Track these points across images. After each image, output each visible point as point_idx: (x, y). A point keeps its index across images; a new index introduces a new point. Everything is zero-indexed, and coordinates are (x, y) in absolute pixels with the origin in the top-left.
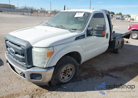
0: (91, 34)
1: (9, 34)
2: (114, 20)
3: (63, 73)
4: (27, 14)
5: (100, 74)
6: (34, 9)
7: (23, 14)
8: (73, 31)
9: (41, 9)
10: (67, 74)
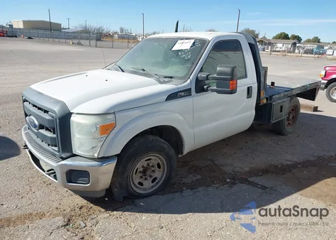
0: (205, 87)
1: (32, 87)
2: (298, 56)
3: (140, 172)
4: (87, 42)
5: (228, 180)
6: (105, 32)
7: (79, 44)
8: (166, 80)
9: (122, 30)
10: (151, 176)
